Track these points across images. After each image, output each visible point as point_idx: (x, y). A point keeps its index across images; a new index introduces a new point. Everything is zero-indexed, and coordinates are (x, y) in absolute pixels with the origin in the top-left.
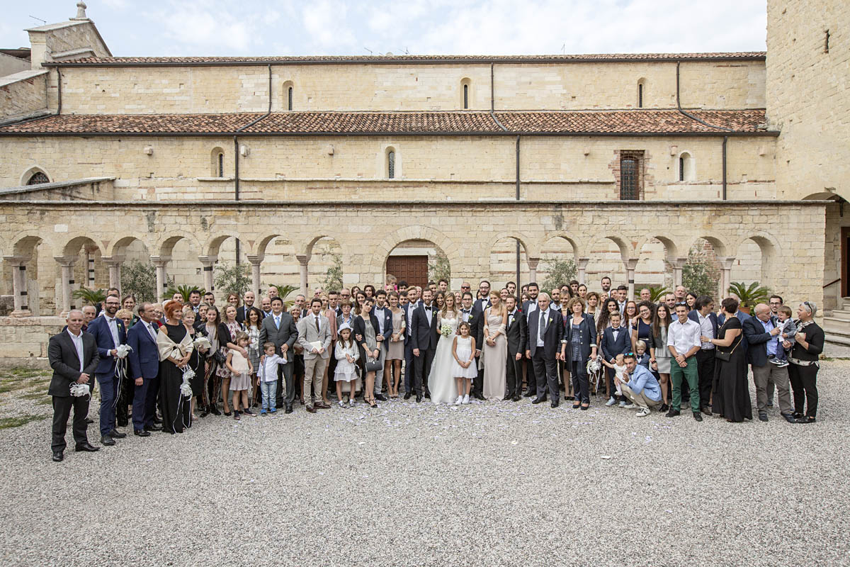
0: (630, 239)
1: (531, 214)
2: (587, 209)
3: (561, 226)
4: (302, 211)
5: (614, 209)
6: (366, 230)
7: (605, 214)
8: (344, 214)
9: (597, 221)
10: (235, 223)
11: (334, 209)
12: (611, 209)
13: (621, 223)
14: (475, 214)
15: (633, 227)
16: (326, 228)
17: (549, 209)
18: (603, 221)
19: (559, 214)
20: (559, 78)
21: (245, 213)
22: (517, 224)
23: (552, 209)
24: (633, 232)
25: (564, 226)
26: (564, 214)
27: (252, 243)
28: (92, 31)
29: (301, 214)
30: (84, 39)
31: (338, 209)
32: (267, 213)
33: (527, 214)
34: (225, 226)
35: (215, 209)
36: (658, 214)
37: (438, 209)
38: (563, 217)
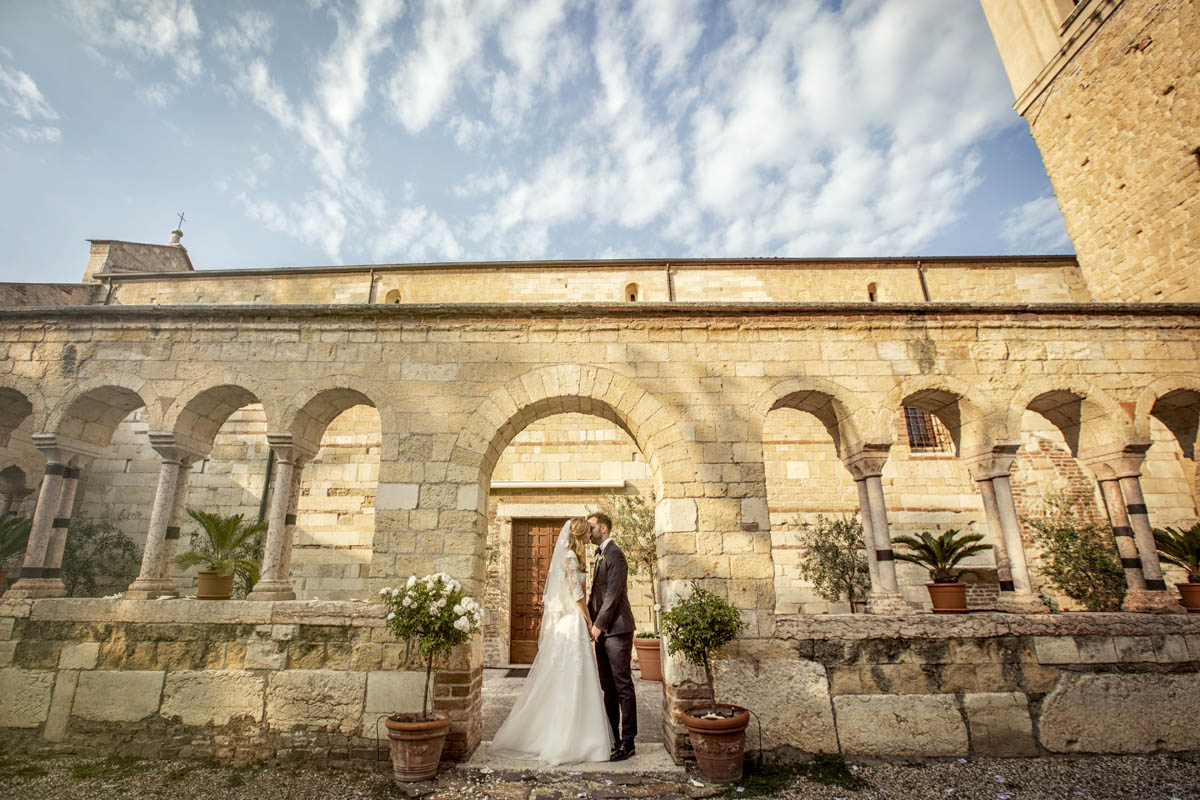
0: (1113, 393)
1: (851, 336)
2: (987, 323)
3: (932, 363)
4: (299, 331)
5: (1055, 323)
6: (446, 374)
7: (1035, 335)
8: (396, 337)
9: (1017, 352)
10: (139, 357)
11: (371, 326)
12: (1046, 324)
13: (1077, 356)
14: (713, 337)
15: (1110, 367)
16: (349, 369)
17: (895, 324)
18: (1032, 353)
19: (920, 335)
20: (760, 283)
21: (167, 335)
22: (820, 360)
23: (903, 324)
24: (1116, 378)
25: (940, 365)
26: (934, 335)
27: (166, 402)
28: (182, 259)
29: (295, 337)
30: (168, 264)
31: (381, 326)
32: (217, 336)
33: (843, 335)
34: (114, 365)
35: (100, 326)
36: (1164, 335)
37: (623, 325)
38: (932, 342)
